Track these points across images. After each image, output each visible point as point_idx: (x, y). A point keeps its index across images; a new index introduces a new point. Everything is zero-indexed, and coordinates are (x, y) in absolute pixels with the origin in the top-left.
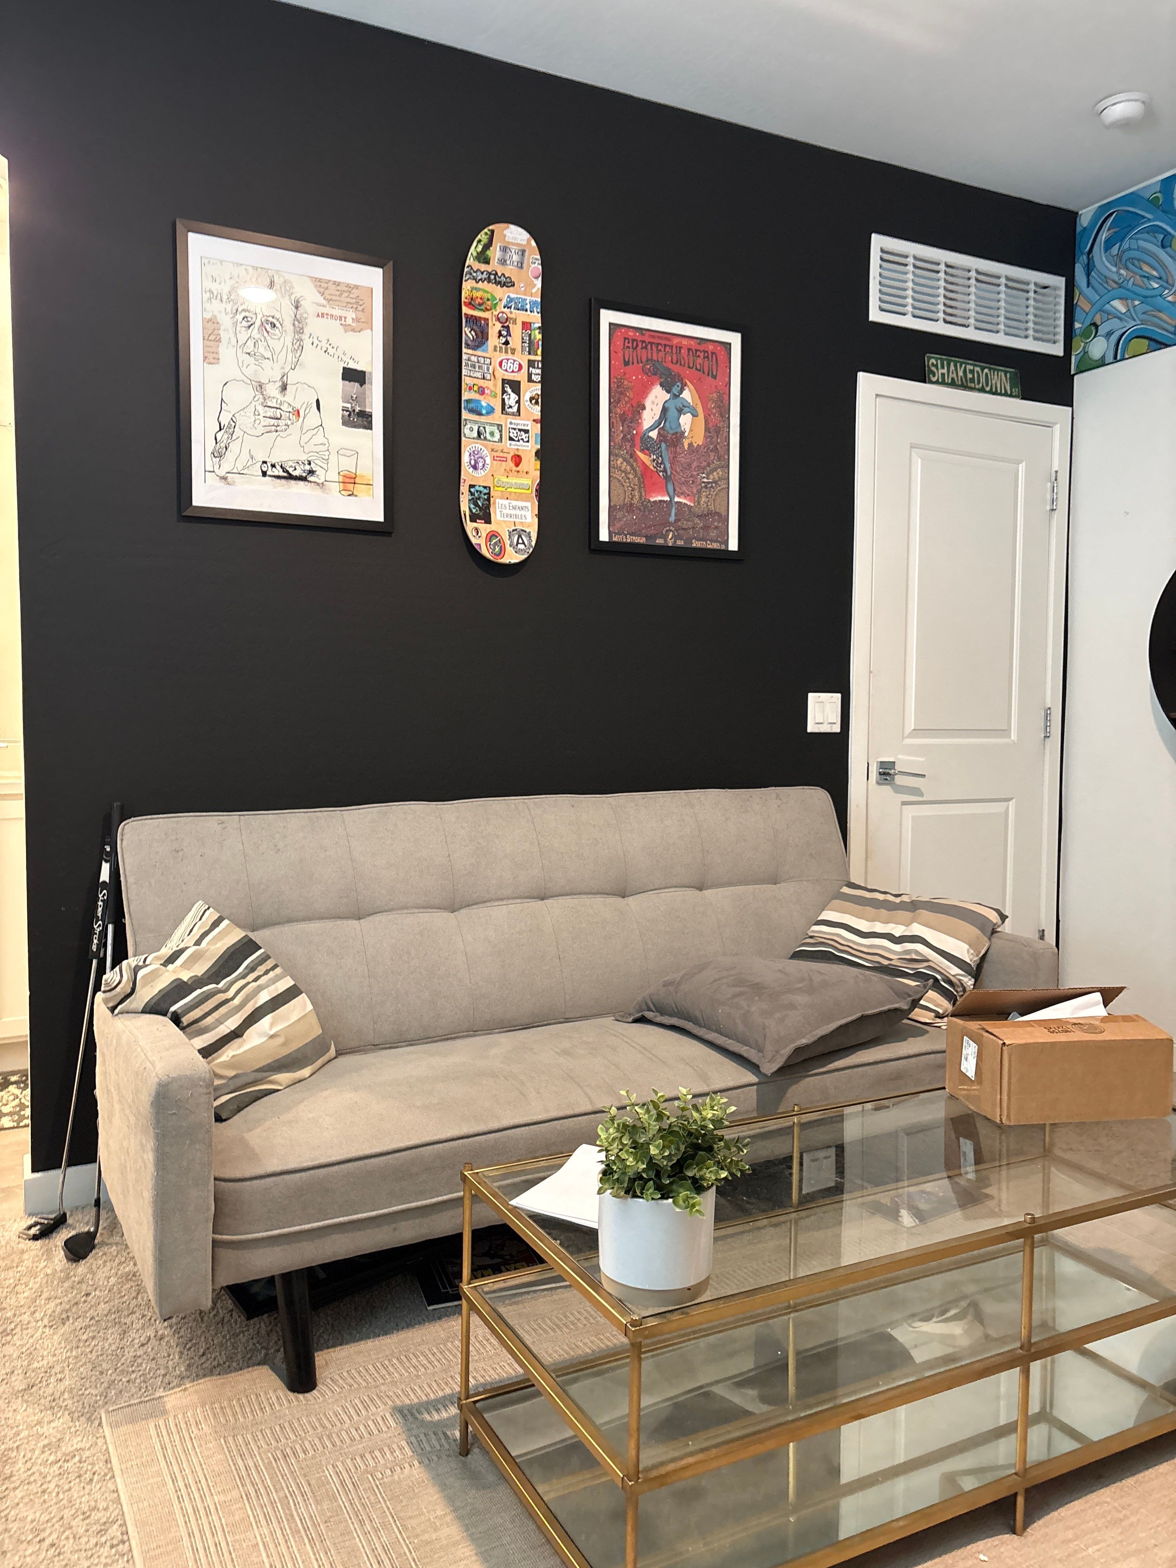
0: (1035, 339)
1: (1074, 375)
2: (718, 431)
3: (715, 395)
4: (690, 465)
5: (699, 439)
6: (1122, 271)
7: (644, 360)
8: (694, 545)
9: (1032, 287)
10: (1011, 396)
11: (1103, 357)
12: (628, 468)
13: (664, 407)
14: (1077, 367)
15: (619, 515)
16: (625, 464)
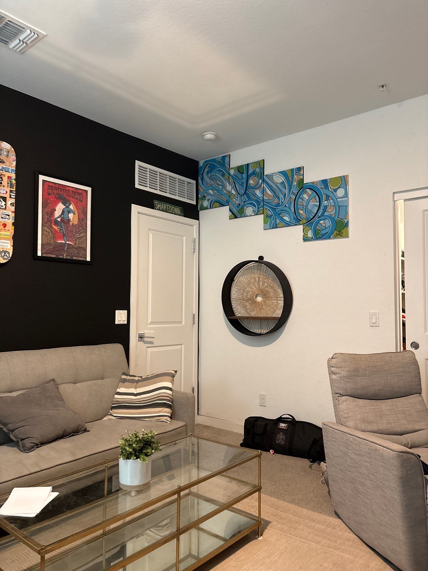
0: (187, 198)
1: (199, 211)
2: (83, 220)
3: (82, 208)
4: (72, 231)
5: (76, 222)
6: (212, 182)
7: (56, 193)
8: (74, 259)
9: (186, 183)
10: (181, 215)
11: (207, 207)
12: (49, 231)
13: (63, 210)
14: (200, 209)
15: (46, 247)
16: (48, 229)
